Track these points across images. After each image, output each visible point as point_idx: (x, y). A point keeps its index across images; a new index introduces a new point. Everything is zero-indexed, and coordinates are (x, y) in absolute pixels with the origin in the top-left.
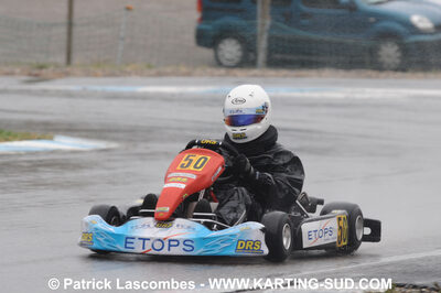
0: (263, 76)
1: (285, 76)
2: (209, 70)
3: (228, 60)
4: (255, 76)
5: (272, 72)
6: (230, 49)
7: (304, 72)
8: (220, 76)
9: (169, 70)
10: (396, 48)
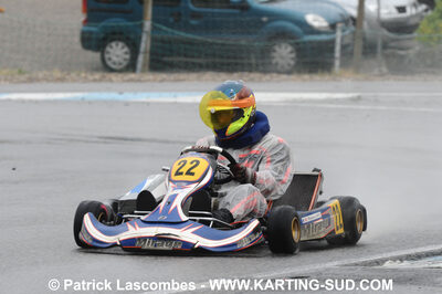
0: (139, 81)
1: (162, 81)
2: (83, 75)
3: (114, 63)
4: (131, 80)
5: (150, 76)
6: (117, 52)
7: (183, 76)
8: (95, 80)
9: (41, 75)
10: (290, 49)
